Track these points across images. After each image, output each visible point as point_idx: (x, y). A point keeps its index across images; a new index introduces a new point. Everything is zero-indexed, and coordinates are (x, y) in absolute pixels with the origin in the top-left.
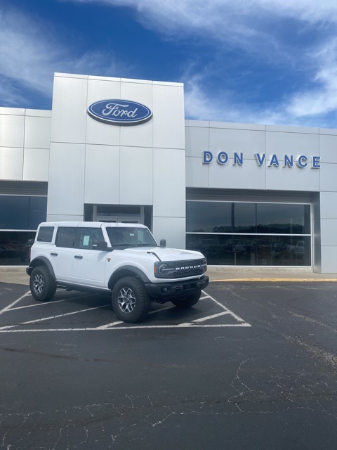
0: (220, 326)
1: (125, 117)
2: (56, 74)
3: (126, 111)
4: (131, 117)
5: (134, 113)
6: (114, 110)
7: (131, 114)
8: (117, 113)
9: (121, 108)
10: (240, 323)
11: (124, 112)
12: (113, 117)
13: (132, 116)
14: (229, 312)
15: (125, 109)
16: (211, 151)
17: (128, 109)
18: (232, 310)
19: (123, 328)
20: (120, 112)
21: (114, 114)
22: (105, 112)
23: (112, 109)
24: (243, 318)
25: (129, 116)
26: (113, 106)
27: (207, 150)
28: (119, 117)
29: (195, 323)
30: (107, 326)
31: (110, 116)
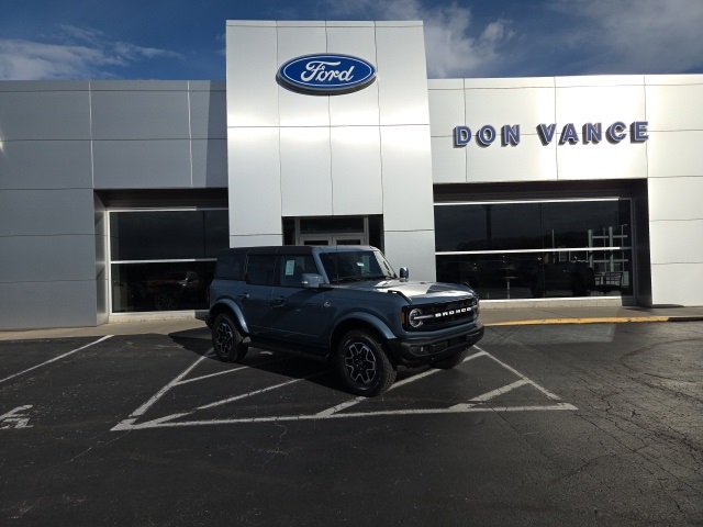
0: (522, 409)
1: (335, 80)
2: (229, 22)
3: (337, 72)
4: (344, 81)
5: (348, 74)
6: (319, 72)
7: (344, 76)
8: (323, 76)
9: (328, 68)
10: (555, 402)
11: (333, 73)
12: (318, 82)
13: (346, 78)
14: (526, 381)
15: (334, 68)
16: (467, 125)
17: (339, 68)
18: (530, 378)
19: (359, 414)
20: (327, 74)
21: (319, 77)
22: (306, 76)
23: (316, 70)
24: (556, 393)
25: (341, 79)
26: (317, 65)
27: (463, 125)
28: (326, 82)
29: (477, 404)
30: (331, 410)
31: (313, 81)
